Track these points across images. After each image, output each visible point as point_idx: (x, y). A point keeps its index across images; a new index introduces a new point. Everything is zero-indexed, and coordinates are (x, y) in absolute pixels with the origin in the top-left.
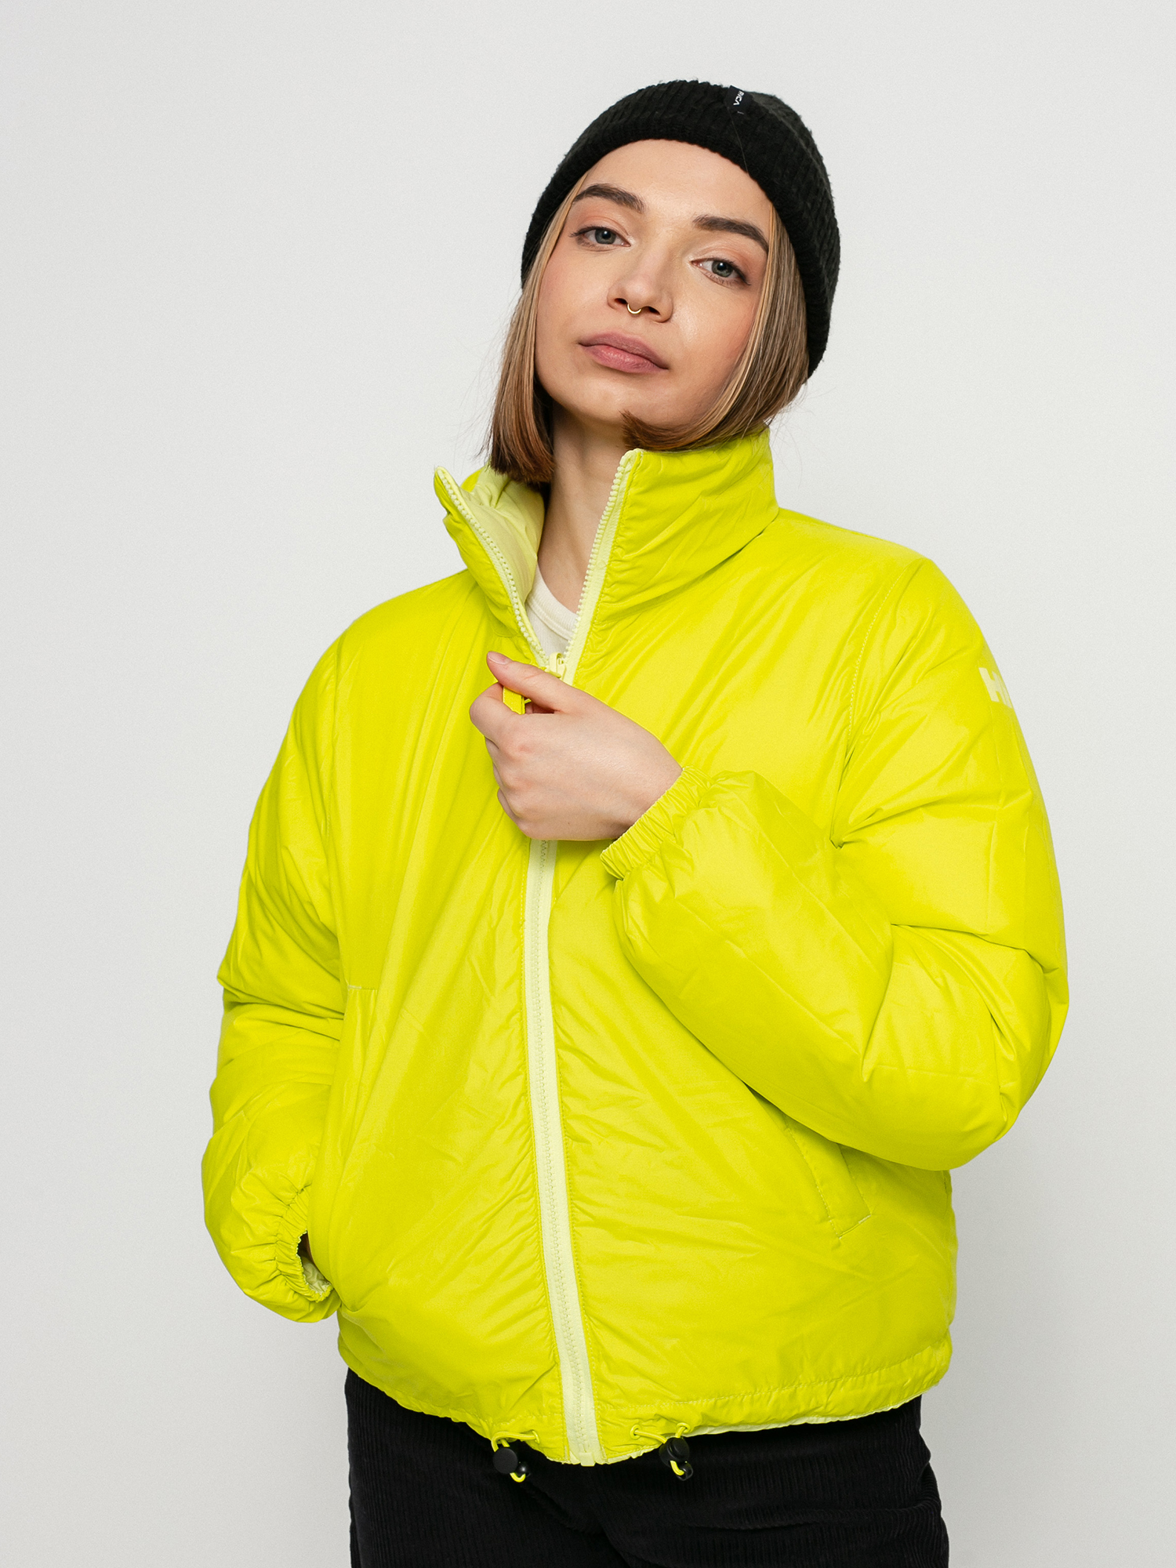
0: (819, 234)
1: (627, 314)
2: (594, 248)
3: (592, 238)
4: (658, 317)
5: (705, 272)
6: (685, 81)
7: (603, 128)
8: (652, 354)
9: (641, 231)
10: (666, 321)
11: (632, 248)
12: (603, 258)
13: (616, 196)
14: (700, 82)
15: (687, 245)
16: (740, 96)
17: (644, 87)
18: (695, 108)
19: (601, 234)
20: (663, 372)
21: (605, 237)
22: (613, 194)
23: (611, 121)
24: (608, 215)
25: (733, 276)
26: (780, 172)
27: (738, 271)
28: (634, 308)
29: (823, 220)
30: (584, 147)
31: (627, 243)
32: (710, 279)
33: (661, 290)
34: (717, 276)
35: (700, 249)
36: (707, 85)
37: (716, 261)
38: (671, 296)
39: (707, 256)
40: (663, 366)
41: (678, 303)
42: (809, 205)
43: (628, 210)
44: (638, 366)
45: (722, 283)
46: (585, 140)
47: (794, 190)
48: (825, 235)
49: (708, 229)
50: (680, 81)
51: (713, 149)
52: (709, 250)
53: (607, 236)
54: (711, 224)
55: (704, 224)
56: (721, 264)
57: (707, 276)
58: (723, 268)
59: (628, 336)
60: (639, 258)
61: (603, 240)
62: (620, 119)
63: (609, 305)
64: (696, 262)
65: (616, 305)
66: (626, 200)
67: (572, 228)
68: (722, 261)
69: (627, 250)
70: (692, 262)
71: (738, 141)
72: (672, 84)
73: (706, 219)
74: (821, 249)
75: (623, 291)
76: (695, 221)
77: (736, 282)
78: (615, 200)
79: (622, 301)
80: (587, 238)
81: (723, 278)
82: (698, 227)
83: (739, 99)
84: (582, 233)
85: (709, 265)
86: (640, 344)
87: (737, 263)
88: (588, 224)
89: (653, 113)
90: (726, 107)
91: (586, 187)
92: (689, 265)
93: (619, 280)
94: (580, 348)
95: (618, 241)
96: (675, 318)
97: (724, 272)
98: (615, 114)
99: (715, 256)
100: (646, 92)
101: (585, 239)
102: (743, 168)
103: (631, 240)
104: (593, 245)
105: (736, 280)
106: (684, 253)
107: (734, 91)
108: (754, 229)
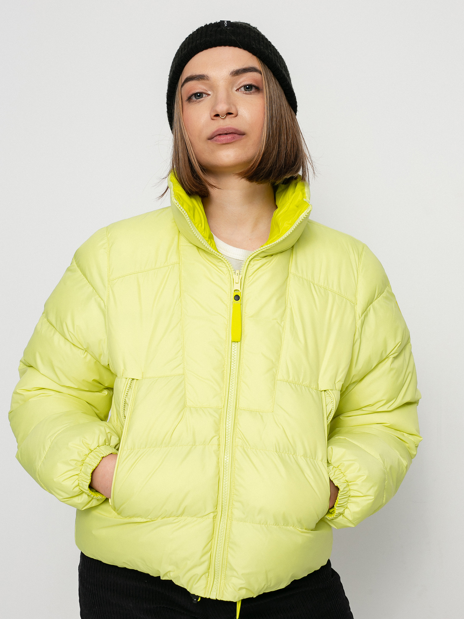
0: (278, 61)
1: (221, 119)
2: (197, 102)
3: (194, 98)
4: (233, 115)
5: (243, 92)
6: (202, 26)
7: (180, 56)
8: (237, 130)
9: (212, 87)
10: (237, 116)
11: (211, 95)
12: (202, 104)
13: (196, 78)
14: (208, 24)
15: (232, 84)
16: (226, 22)
17: (188, 36)
18: (211, 33)
19: (197, 95)
20: (244, 136)
21: (199, 96)
22: (195, 78)
23: (182, 53)
24: (197, 87)
25: (253, 90)
26: (254, 43)
27: (255, 86)
28: (222, 116)
29: (277, 56)
30: (176, 67)
31: (209, 95)
32: (246, 94)
33: (230, 104)
34: (248, 92)
35: (237, 84)
36: (211, 24)
37: (245, 86)
38: (235, 106)
39: (241, 86)
40: (242, 134)
41: (238, 107)
42: (270, 51)
43: (203, 81)
44: (234, 138)
45: (251, 94)
46: (174, 65)
47: (262, 47)
48: (280, 61)
49: (237, 75)
50: (200, 27)
51: (225, 45)
52: (241, 83)
53: (199, 95)
54: (237, 73)
55: (234, 74)
56: (248, 87)
57: (244, 93)
58: (249, 88)
59: (225, 127)
60: (216, 98)
61: (198, 98)
62: (184, 50)
63: (212, 119)
64: (238, 90)
65: (215, 118)
66: (200, 78)
67: (185, 98)
68: (248, 85)
69: (210, 97)
70: (236, 90)
71: (233, 38)
72: (198, 30)
73: (235, 72)
74: (281, 66)
75: (216, 111)
76: (231, 74)
77: (256, 91)
78: (196, 80)
79: (217, 115)
80: (192, 99)
81: (250, 92)
82: (233, 76)
83: (226, 24)
84: (189, 99)
85: (243, 89)
86: (231, 128)
87: (254, 84)
88: (191, 93)
89: (196, 42)
90: (222, 28)
91: (183, 81)
92: (236, 92)
93: (212, 109)
94: (209, 141)
95: (204, 95)
96: (239, 113)
97: (249, 90)
98: (182, 50)
99: (244, 84)
100: (189, 37)
101: (192, 100)
102: (240, 47)
103: (209, 93)
104: (196, 101)
105: (256, 90)
106: (232, 88)
107: (222, 22)
108: (254, 68)
